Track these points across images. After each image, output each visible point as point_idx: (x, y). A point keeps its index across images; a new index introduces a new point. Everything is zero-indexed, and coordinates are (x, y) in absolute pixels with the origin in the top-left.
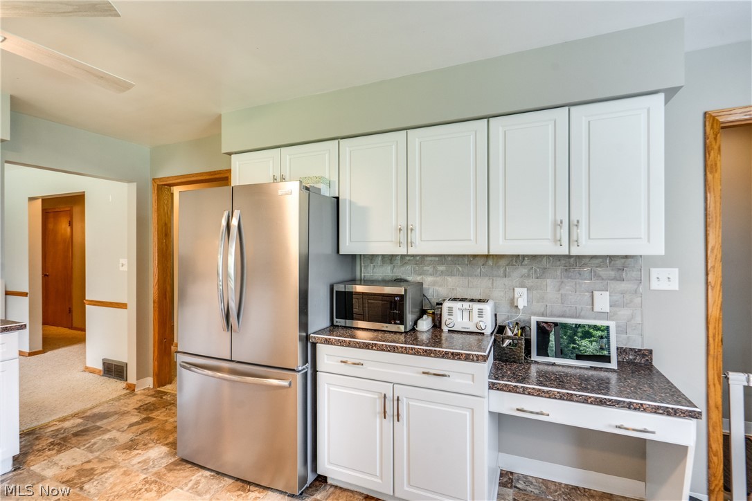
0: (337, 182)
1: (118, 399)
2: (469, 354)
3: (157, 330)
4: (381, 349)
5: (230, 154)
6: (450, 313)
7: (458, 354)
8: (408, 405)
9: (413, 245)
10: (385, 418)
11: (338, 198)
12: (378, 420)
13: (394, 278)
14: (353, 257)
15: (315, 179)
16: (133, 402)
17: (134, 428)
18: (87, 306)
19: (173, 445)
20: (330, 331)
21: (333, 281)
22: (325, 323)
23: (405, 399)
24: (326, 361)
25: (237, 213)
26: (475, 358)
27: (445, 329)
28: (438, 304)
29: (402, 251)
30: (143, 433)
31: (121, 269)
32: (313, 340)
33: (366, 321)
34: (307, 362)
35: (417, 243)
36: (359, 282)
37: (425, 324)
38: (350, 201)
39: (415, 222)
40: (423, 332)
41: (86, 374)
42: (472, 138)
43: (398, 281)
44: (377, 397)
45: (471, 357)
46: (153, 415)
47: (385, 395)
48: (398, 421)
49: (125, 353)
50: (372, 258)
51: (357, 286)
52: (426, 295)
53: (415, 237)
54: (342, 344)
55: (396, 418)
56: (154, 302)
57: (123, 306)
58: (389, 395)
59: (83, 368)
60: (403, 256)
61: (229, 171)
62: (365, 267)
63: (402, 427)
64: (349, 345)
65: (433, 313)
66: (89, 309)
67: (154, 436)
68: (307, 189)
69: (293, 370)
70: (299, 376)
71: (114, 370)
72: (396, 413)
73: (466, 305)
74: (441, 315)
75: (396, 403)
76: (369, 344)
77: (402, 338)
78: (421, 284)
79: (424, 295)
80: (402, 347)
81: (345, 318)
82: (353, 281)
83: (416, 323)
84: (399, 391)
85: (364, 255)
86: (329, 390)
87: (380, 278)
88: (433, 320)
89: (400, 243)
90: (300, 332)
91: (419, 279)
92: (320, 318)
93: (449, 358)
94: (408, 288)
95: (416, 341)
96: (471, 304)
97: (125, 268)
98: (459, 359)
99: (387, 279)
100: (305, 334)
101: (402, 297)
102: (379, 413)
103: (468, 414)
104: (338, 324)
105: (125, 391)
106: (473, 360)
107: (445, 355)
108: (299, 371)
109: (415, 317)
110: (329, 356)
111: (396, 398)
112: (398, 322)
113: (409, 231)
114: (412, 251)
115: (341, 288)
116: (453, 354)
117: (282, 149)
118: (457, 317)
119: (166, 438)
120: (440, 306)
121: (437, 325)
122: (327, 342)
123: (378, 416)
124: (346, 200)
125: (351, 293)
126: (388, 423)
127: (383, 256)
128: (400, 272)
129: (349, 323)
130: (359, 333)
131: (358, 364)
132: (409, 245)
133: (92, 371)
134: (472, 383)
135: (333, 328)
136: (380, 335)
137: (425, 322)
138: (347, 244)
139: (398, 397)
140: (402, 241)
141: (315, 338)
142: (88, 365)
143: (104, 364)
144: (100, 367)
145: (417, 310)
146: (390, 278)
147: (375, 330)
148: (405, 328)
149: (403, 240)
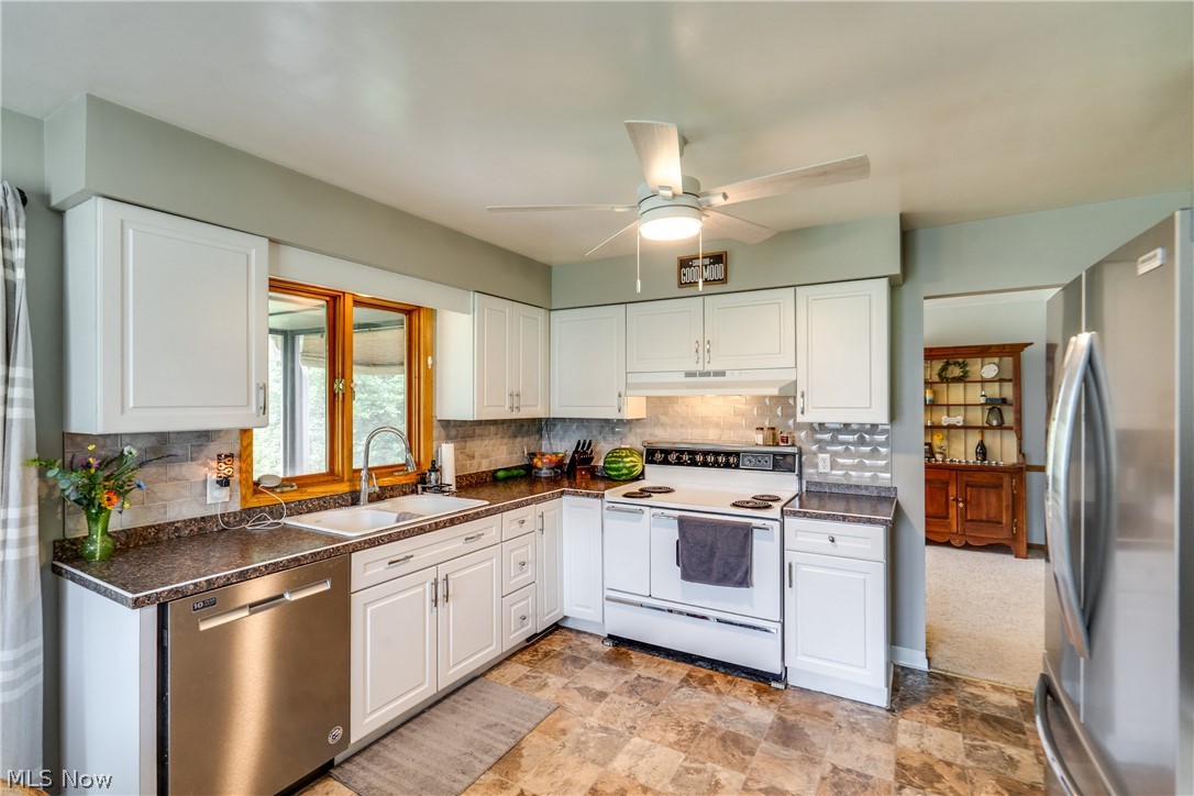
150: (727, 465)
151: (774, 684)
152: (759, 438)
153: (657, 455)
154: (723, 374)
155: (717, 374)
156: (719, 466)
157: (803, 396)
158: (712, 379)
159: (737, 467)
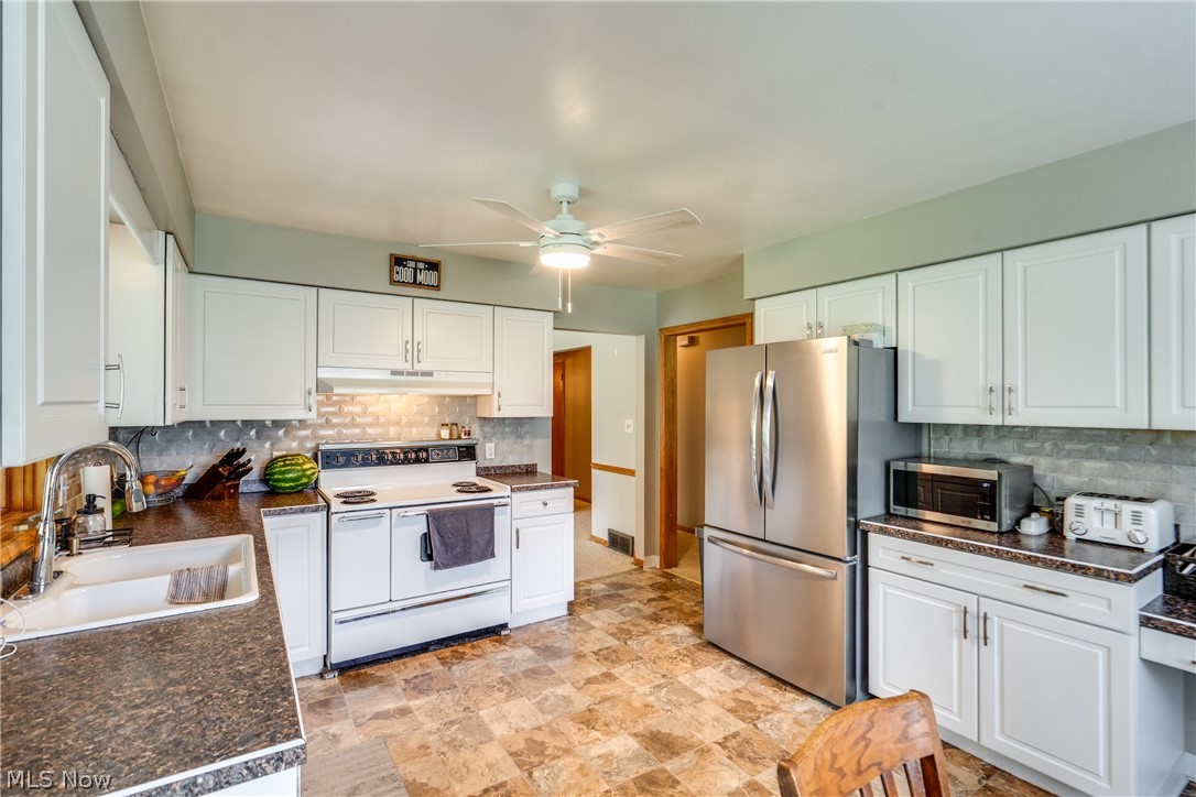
0: (894, 326)
1: (630, 572)
2: (1103, 570)
3: (664, 503)
4: (959, 547)
5: (754, 299)
6: (1080, 511)
7: (1083, 567)
8: (1002, 627)
9: (1013, 412)
10: (965, 637)
11: (895, 349)
12: (955, 641)
13: (985, 457)
14: (918, 427)
15: (864, 328)
16: (644, 579)
17: (654, 603)
18: (593, 470)
19: (699, 628)
20: (886, 519)
21: (889, 456)
22: (879, 510)
23: (996, 619)
24: (881, 555)
25: (771, 374)
26: (1112, 576)
27: (1071, 536)
28: (1058, 499)
29: (996, 420)
30: (663, 609)
31: (627, 430)
32: (865, 528)
33: (938, 511)
34: (855, 553)
35: (1020, 410)
36: (927, 460)
37: (1035, 526)
38: (914, 354)
39: (1016, 379)
40: (1029, 536)
41: (593, 543)
42: (1117, 255)
43: (990, 462)
44: (953, 609)
45: (1106, 574)
46: (668, 595)
47: (965, 608)
48: (986, 644)
49: (633, 526)
50: (947, 428)
51: (924, 465)
52: (1039, 484)
53: (1018, 400)
54: (904, 536)
55: (982, 641)
56: (661, 470)
57: (631, 473)
58: (972, 609)
59: (589, 537)
60: (997, 428)
61: (751, 315)
62: (936, 439)
63: (992, 653)
64: (913, 538)
65: (1051, 513)
66: (594, 472)
67: (674, 615)
68: (856, 343)
69: (840, 560)
70: (845, 567)
71: (620, 543)
72: (982, 635)
73: (1110, 504)
74: (1063, 515)
75: (982, 621)
76: (942, 539)
77: (995, 538)
78: (1030, 468)
79: (1035, 485)
80: (992, 549)
81: (907, 505)
82: (918, 458)
83: (1018, 522)
84: (986, 606)
85: (935, 424)
86: (885, 592)
87: (960, 456)
88: (1051, 523)
89: (991, 409)
90: (848, 516)
91: (1027, 460)
92: (872, 503)
93: (1067, 571)
94: (1004, 472)
95: (1017, 544)
96: (1119, 502)
97: (631, 430)
98: (1085, 574)
99: (971, 457)
100: (853, 519)
101: (993, 484)
102: (957, 631)
103: (1101, 654)
104: (896, 512)
105: (634, 567)
106: (1108, 578)
107: (1062, 567)
108: (846, 562)
109: (1017, 514)
110: (884, 549)
111: (982, 615)
112: (988, 517)
113: (1006, 393)
114: (1010, 421)
115: (900, 466)
116: (1073, 566)
117: (819, 289)
118: (1090, 519)
119: (687, 620)
120: (1061, 503)
121: (1056, 530)
122: (883, 531)
123: (955, 635)
124: (907, 351)
125: (915, 474)
126: (970, 646)
127: (966, 427)
128: (993, 450)
129: (912, 512)
130: (926, 526)
131: (926, 564)
132: (1007, 412)
133: (598, 541)
134: (1107, 610)
135: (889, 516)
136: (959, 532)
137: (1033, 523)
138: (910, 409)
139: (985, 614)
140: (994, 406)
141: (866, 525)
142: (593, 534)
143: (610, 534)
144: (606, 538)
145: (1023, 505)
146: (978, 457)
147: (952, 526)
148: (1000, 526)
149: (997, 405)
150: (417, 461)
151: (503, 633)
152: (445, 433)
153: (333, 459)
154: (430, 374)
155: (424, 374)
156: (409, 463)
157: (499, 396)
158: (419, 378)
159: (427, 461)
